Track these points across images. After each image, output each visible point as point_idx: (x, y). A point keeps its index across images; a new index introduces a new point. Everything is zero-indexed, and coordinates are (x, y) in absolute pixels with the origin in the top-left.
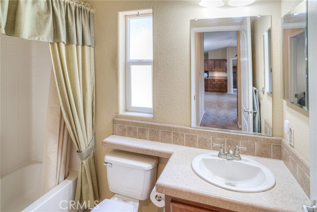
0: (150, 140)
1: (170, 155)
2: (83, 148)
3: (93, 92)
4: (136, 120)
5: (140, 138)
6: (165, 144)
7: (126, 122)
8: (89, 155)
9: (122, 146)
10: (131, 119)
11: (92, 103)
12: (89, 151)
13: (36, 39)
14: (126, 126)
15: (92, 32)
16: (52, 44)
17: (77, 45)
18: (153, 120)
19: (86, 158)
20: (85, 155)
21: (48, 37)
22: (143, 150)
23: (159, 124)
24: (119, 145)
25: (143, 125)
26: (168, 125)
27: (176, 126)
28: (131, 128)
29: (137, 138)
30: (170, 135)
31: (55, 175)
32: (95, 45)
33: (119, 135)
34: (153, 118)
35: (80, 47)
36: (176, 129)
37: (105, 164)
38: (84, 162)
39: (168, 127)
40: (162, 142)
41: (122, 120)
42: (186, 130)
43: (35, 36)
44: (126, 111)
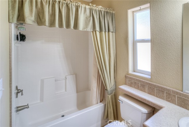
0: (148, 93)
1: (161, 108)
2: (109, 88)
3: (115, 58)
4: (139, 78)
5: (141, 90)
6: (159, 99)
7: (133, 78)
8: (112, 93)
9: (129, 92)
10: (135, 77)
11: (114, 65)
12: (112, 91)
13: (85, 30)
14: (133, 81)
15: (113, 24)
16: (93, 32)
17: (105, 32)
18: (151, 80)
19: (110, 94)
20: (109, 93)
21: (90, 29)
22: (142, 99)
23: (155, 84)
24: (127, 92)
25: (144, 82)
26: (162, 86)
27: (168, 88)
28: (135, 83)
29: (139, 90)
30: (164, 94)
31: (96, 98)
32: (116, 31)
33: (128, 85)
34: (151, 79)
35: (107, 33)
36: (169, 90)
37: (119, 101)
38: (109, 96)
39: (162, 88)
40: (157, 97)
41: (131, 76)
42: (177, 93)
43: (85, 29)
44: (134, 71)
